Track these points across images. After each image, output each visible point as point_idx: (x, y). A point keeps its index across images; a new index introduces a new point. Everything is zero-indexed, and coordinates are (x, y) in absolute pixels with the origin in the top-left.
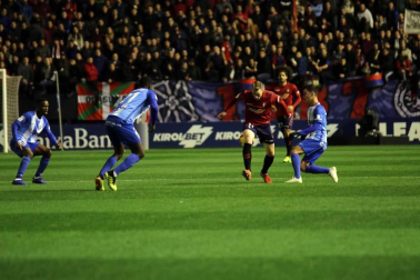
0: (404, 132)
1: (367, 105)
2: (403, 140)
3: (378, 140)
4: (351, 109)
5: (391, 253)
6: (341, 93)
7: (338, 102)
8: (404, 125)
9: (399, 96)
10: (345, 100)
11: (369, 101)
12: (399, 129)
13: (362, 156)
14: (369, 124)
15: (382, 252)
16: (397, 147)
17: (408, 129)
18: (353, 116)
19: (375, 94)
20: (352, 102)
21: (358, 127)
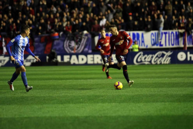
0: (68, 60)
1: (52, 48)
2: (68, 64)
4: (45, 50)
5: (61, 115)
6: (40, 42)
7: (38, 46)
8: (68, 56)
9: (66, 43)
10: (41, 45)
11: (53, 45)
12: (66, 58)
13: (49, 71)
15: (57, 115)
17: (70, 58)
18: (45, 53)
19: (56, 42)
20: (45, 46)
21: (47, 57)
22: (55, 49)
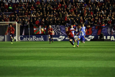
0: (110, 38)
1: (101, 32)
2: (110, 40)
3: (103, 40)
4: (97, 33)
5: (106, 67)
6: (95, 29)
7: (94, 31)
8: (110, 37)
10: (96, 30)
11: (102, 30)
12: (108, 37)
13: (100, 44)
14: (102, 36)
15: (104, 66)
16: (108, 42)
17: (111, 37)
18: (98, 34)
20: (98, 31)
21: (99, 37)
22: (103, 33)
